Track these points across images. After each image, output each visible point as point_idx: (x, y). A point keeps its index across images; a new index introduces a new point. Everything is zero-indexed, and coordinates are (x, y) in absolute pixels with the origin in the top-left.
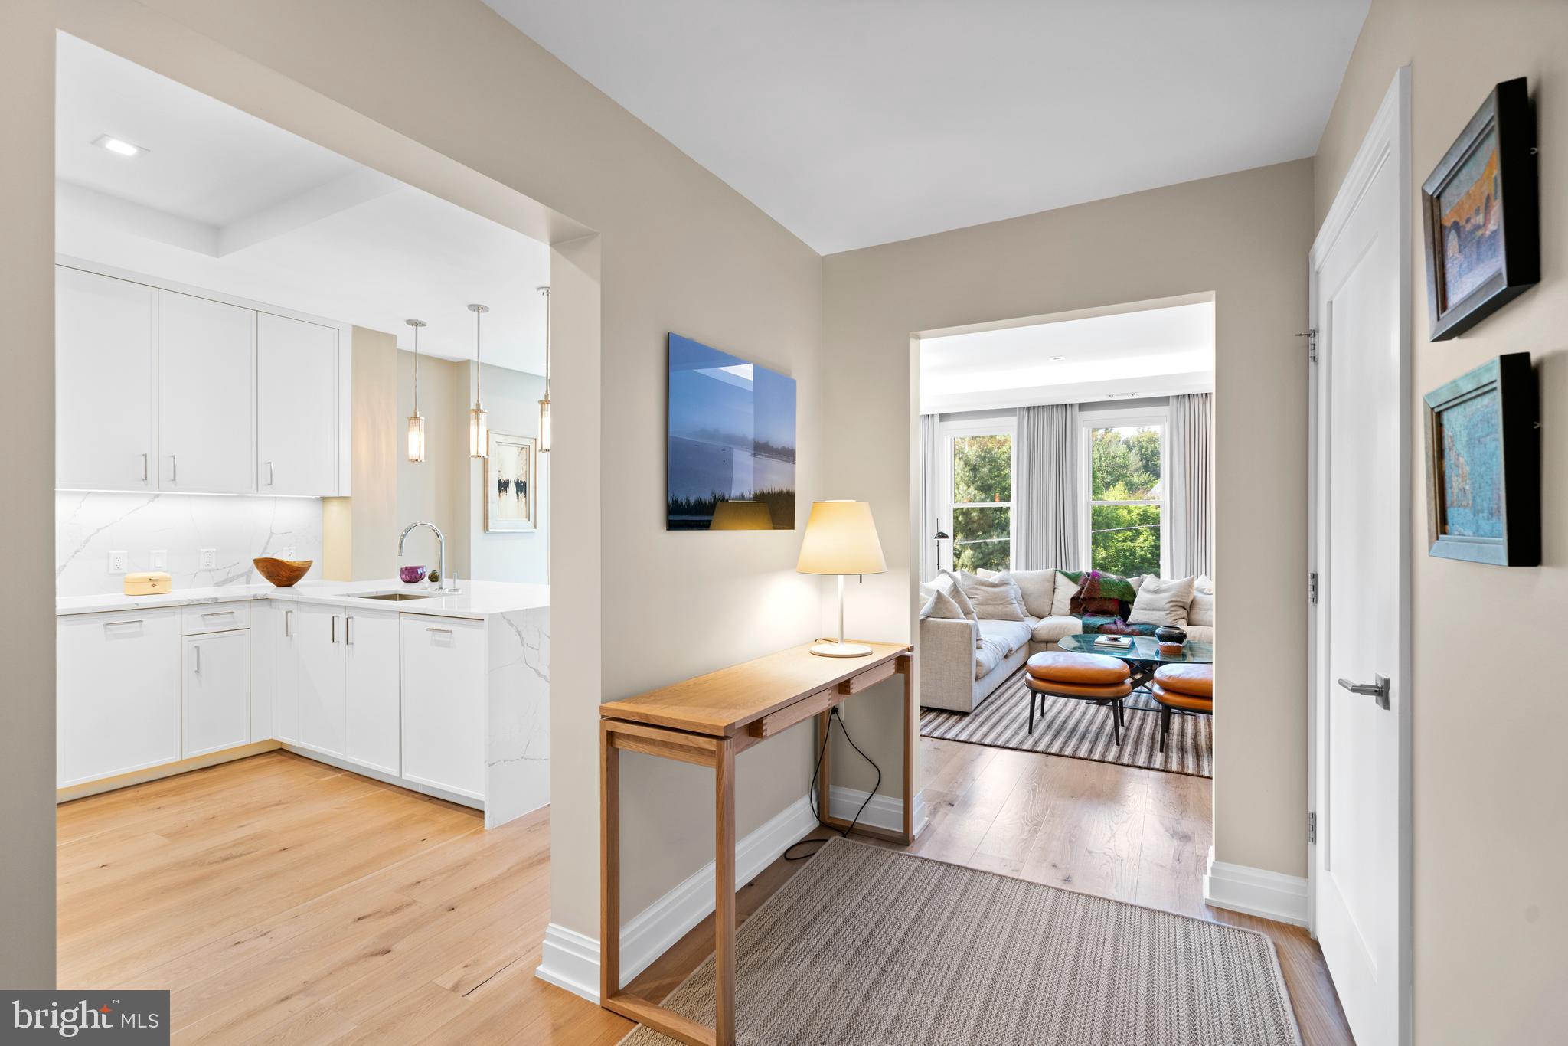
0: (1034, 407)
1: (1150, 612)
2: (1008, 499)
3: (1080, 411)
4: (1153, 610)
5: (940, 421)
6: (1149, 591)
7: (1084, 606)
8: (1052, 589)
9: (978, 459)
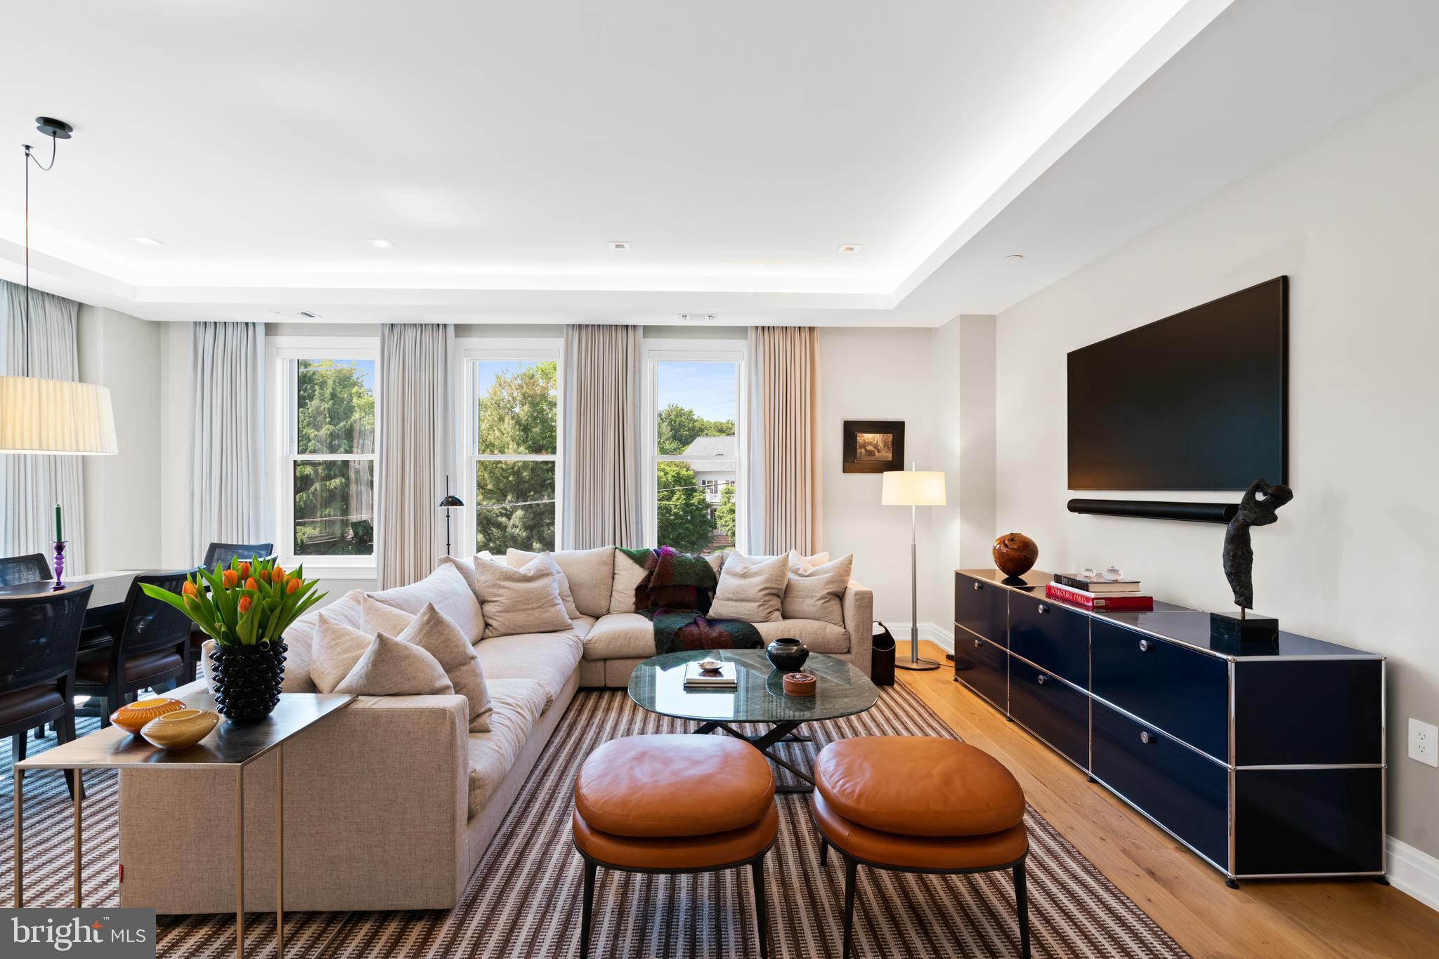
0: (587, 326)
1: (738, 604)
2: (554, 451)
3: (644, 337)
4: (742, 600)
5: (456, 336)
6: (735, 575)
7: (652, 598)
8: (611, 575)
9: (530, 419)
